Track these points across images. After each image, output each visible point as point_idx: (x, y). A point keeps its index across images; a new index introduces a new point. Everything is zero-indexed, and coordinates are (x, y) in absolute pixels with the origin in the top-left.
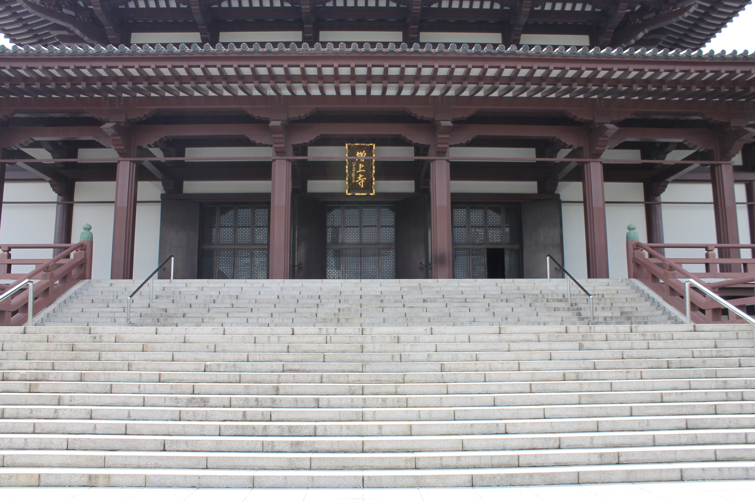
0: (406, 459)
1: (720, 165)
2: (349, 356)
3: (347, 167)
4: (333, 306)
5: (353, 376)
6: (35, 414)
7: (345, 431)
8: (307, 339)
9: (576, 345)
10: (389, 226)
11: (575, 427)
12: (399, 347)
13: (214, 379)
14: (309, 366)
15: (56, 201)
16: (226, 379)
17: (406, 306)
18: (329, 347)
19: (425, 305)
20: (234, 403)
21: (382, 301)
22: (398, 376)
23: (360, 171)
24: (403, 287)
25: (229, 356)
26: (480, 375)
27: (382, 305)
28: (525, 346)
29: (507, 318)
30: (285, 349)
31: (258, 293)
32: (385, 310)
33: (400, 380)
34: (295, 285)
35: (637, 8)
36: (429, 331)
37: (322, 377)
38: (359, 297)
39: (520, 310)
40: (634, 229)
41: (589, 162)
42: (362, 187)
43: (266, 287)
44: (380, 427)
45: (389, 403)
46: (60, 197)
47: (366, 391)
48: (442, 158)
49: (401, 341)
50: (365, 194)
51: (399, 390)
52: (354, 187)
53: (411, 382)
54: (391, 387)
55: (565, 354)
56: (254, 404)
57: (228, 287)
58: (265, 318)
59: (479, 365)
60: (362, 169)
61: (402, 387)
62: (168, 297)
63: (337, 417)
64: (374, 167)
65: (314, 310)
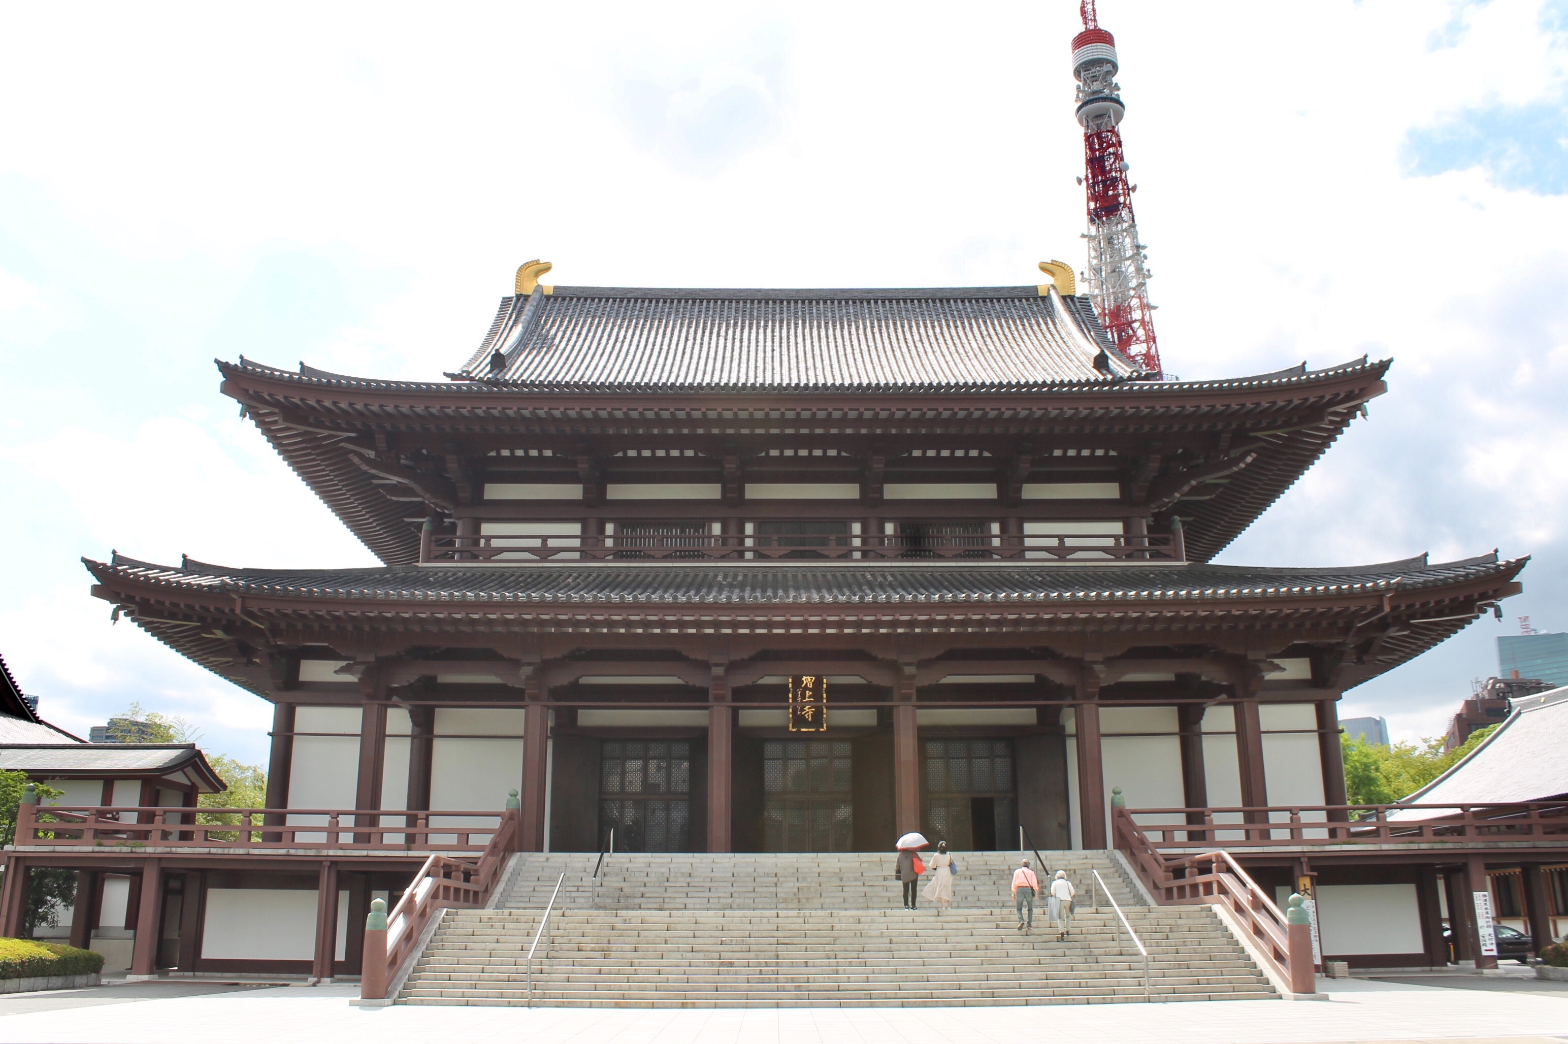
0: (865, 994)
1: (1243, 702)
2: (823, 933)
3: (790, 695)
4: (791, 884)
5: (828, 947)
6: (621, 972)
7: (826, 980)
8: (790, 920)
9: (994, 925)
10: (845, 758)
11: (973, 978)
12: (860, 926)
13: (731, 950)
14: (796, 940)
15: (409, 733)
16: (739, 949)
17: (866, 884)
18: (807, 926)
19: (886, 883)
20: (750, 965)
21: (841, 879)
22: (860, 947)
23: (807, 699)
24: (863, 862)
25: (736, 933)
26: (917, 947)
27: (842, 884)
28: (954, 926)
29: (966, 898)
30: (776, 929)
31: (710, 870)
32: (845, 889)
33: (861, 950)
34: (747, 860)
35: (1180, 451)
36: (883, 914)
37: (806, 948)
38: (817, 875)
39: (982, 888)
40: (1119, 793)
41: (1082, 704)
42: (810, 719)
43: (717, 863)
44: (849, 977)
45: (853, 964)
46: (416, 728)
47: (837, 957)
48: (907, 703)
49: (861, 921)
50: (813, 730)
51: (860, 956)
52: (799, 720)
53: (869, 951)
54: (855, 954)
55: (982, 932)
56: (764, 965)
57: (677, 863)
58: (725, 898)
59: (917, 939)
60: (809, 697)
61: (862, 955)
62: (617, 875)
63: (821, 972)
64: (825, 695)
65: (773, 889)
